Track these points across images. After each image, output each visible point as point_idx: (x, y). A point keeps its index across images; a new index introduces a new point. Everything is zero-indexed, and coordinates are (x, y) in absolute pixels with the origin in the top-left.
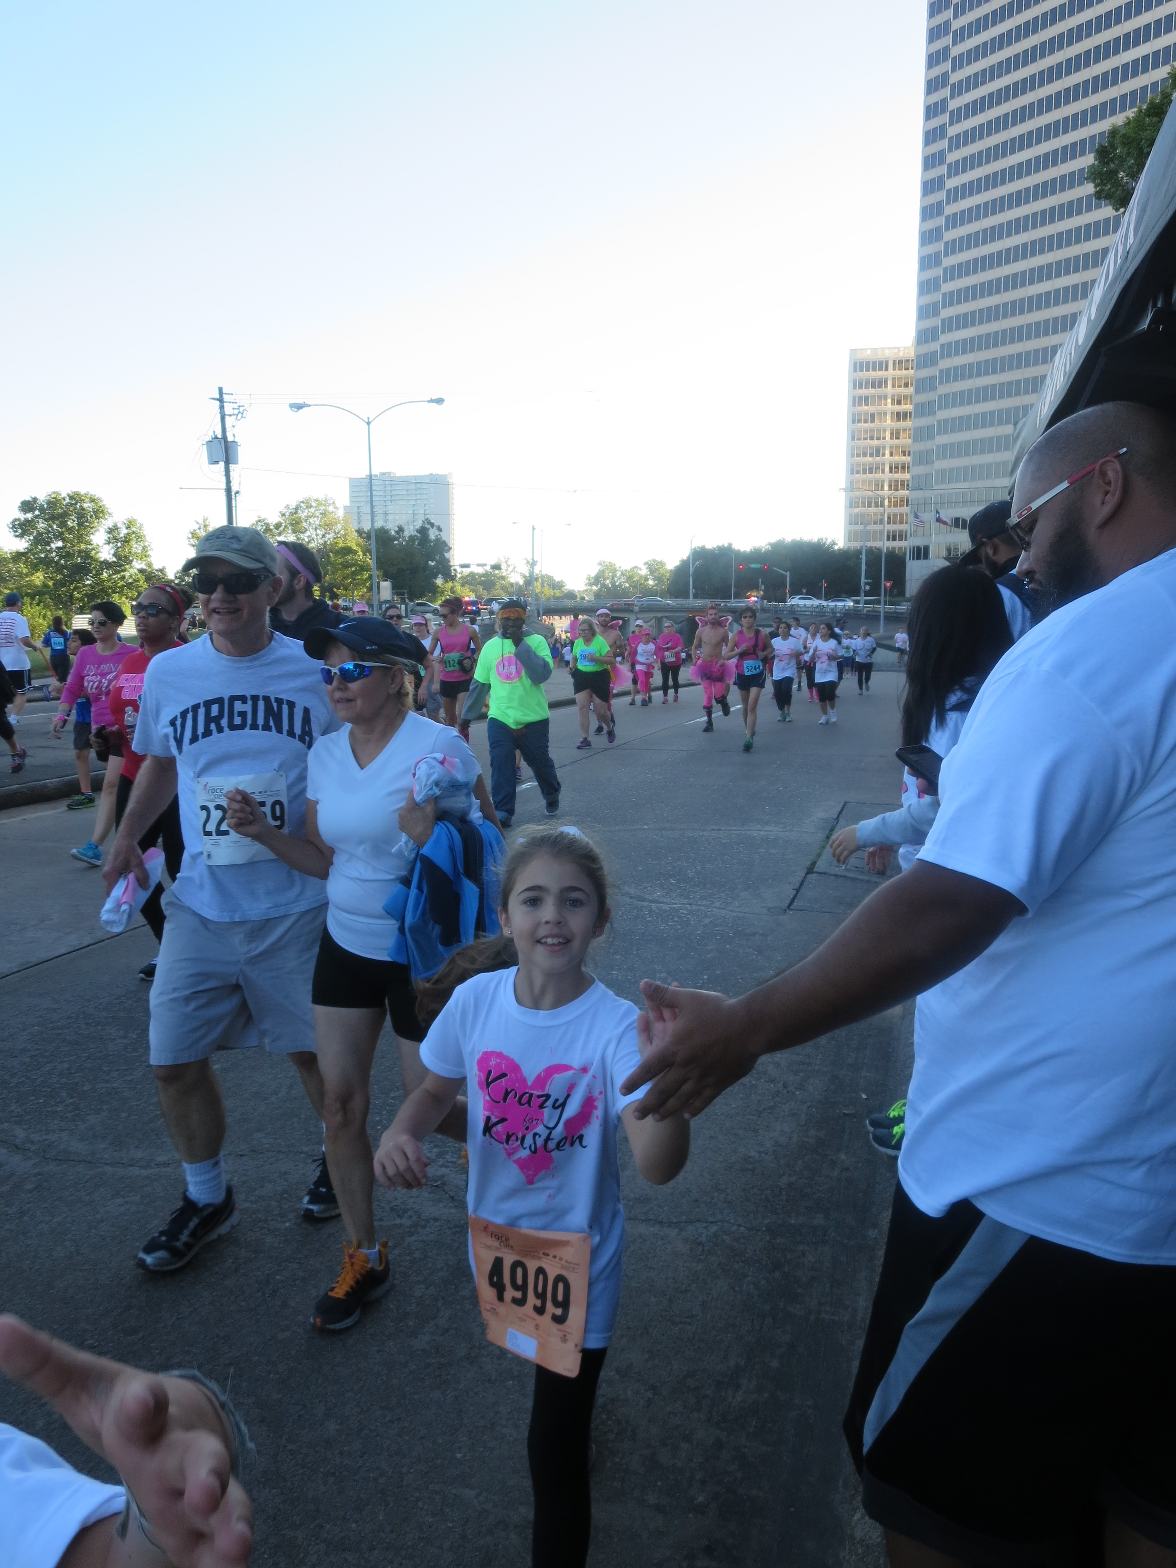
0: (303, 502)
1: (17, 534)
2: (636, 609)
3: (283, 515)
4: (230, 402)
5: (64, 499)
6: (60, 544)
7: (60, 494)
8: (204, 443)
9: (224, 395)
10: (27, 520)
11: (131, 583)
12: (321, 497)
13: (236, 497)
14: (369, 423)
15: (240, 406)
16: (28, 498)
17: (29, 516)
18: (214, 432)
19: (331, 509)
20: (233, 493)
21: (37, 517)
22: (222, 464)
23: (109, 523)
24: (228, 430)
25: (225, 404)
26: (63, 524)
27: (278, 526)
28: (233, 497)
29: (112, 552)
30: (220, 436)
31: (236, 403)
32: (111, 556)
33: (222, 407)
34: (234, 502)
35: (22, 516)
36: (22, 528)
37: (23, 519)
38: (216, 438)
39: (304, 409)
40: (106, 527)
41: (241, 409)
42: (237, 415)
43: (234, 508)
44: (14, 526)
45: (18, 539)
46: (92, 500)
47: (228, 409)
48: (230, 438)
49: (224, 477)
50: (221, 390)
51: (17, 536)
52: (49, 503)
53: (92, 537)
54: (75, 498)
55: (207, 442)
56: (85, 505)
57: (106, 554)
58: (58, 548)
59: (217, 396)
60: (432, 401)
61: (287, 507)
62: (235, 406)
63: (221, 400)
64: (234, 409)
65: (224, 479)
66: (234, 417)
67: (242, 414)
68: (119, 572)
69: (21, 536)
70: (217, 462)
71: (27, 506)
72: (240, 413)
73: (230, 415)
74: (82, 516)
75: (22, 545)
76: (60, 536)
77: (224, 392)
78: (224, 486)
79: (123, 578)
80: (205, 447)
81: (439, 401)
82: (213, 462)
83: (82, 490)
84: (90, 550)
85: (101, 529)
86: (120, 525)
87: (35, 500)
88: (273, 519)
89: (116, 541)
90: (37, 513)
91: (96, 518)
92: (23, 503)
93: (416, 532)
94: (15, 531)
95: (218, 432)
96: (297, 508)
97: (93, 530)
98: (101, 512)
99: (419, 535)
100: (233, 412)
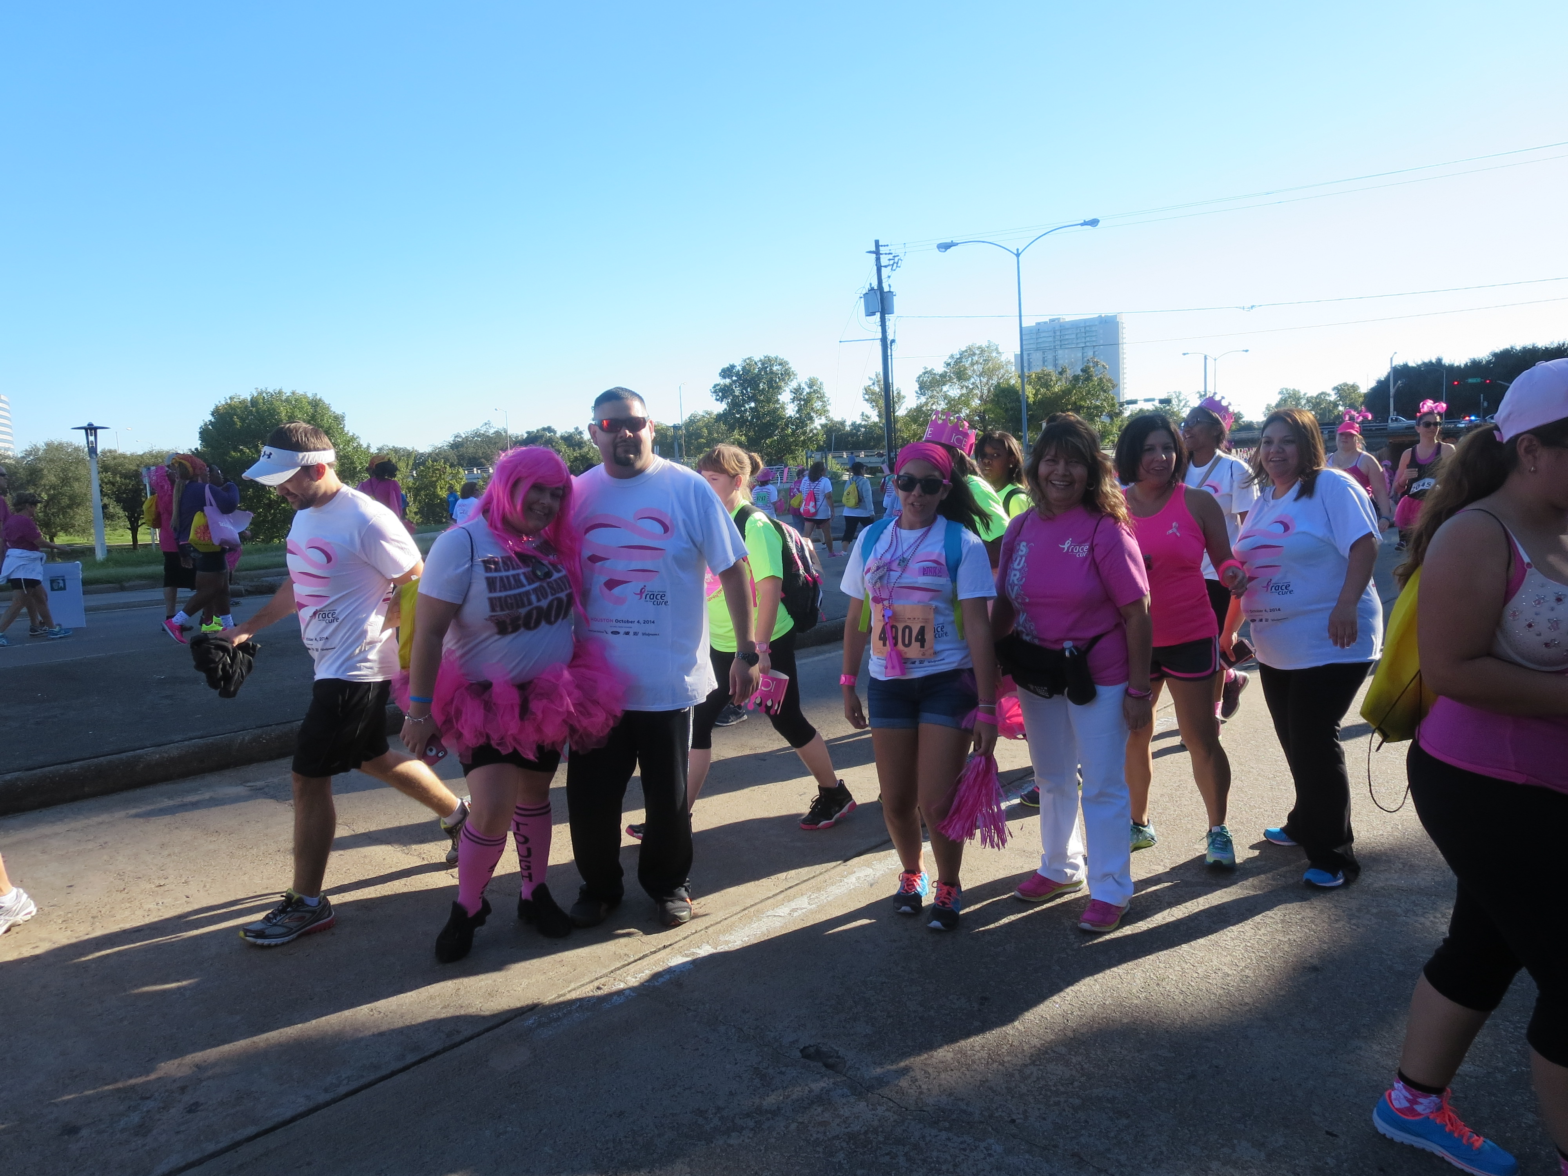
0: (966, 351)
1: (718, 397)
3: (948, 364)
4: (886, 254)
5: (757, 364)
6: (753, 405)
7: (753, 360)
8: (862, 296)
9: (880, 248)
10: (726, 385)
11: (812, 437)
12: (984, 344)
13: (891, 346)
14: (1018, 255)
15: (894, 257)
16: (726, 365)
17: (728, 381)
18: (871, 284)
20: (889, 343)
21: (734, 382)
22: (878, 315)
23: (794, 384)
24: (884, 281)
25: (881, 256)
26: (756, 387)
27: (943, 376)
28: (889, 346)
29: (797, 409)
30: (876, 288)
31: (891, 254)
32: (795, 413)
33: (878, 259)
34: (889, 351)
35: (722, 382)
36: (722, 392)
37: (722, 384)
38: (872, 289)
39: (953, 248)
40: (791, 387)
41: (896, 259)
42: (893, 265)
43: (889, 357)
44: (715, 392)
45: (719, 402)
46: (781, 364)
47: (884, 260)
48: (886, 289)
50: (877, 242)
51: (717, 400)
52: (744, 368)
53: (779, 397)
54: (767, 362)
55: (864, 295)
56: (775, 368)
57: (791, 411)
58: (750, 408)
59: (874, 249)
60: (1085, 223)
61: (952, 357)
62: (891, 257)
63: (877, 253)
64: (889, 260)
65: (880, 329)
66: (890, 268)
67: (897, 263)
68: (802, 428)
69: (722, 399)
70: (873, 314)
71: (727, 372)
72: (895, 263)
73: (886, 267)
74: (771, 378)
75: (720, 407)
76: (753, 398)
78: (880, 336)
79: (804, 433)
80: (862, 299)
81: (1094, 223)
82: (870, 313)
83: (773, 355)
84: (778, 409)
85: (787, 390)
86: (803, 385)
87: (733, 367)
88: (939, 369)
89: (800, 400)
90: (734, 378)
91: (783, 380)
92: (723, 371)
93: (1079, 372)
94: (717, 395)
95: (875, 283)
96: (961, 358)
97: (780, 390)
98: (787, 373)
99: (1083, 375)
100: (888, 263)
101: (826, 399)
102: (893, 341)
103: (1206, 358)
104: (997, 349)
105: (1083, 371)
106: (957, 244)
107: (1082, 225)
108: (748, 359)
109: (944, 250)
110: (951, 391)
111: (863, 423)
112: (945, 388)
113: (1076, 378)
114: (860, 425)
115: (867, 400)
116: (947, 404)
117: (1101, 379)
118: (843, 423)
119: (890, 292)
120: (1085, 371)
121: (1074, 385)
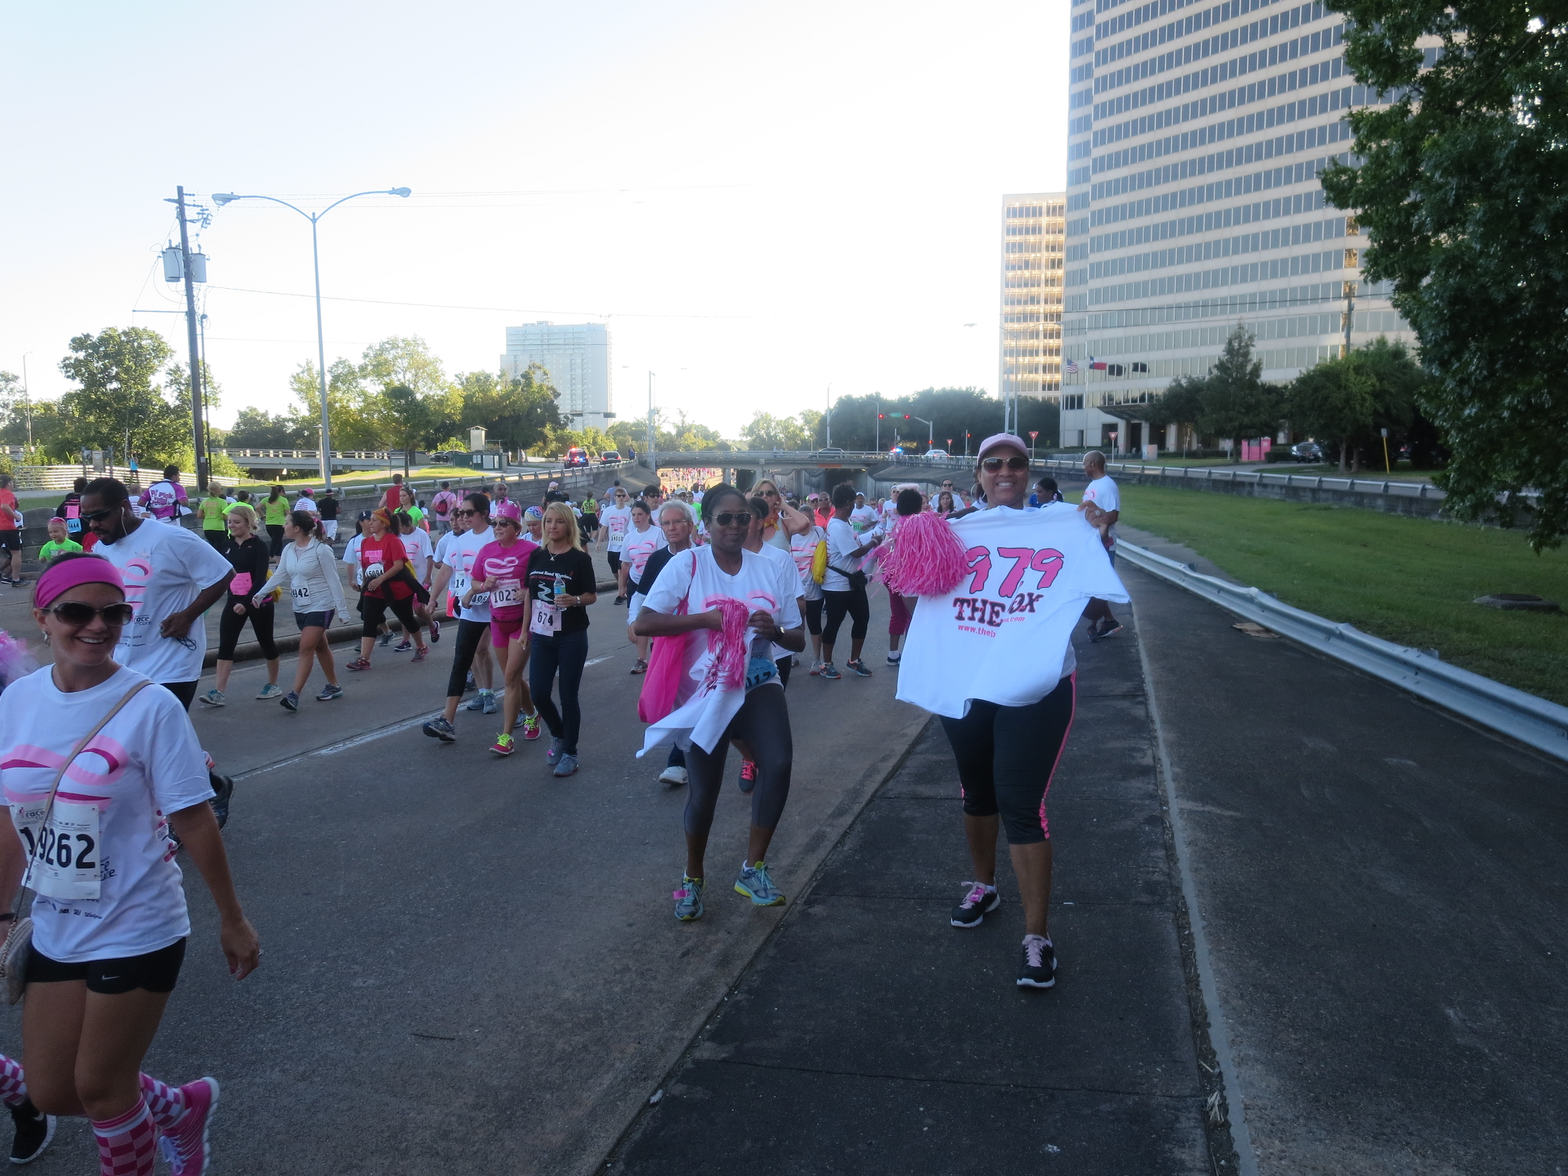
0: (388, 343)
1: (70, 374)
2: (763, 461)
3: (366, 356)
4: (193, 205)
5: (119, 335)
6: (115, 385)
7: (116, 331)
9: (185, 197)
10: (78, 359)
12: (410, 337)
13: (202, 322)
14: (314, 221)
15: (202, 210)
16: (79, 335)
17: (81, 355)
18: (170, 241)
19: (420, 349)
20: (198, 318)
21: (89, 355)
22: (183, 280)
23: (170, 364)
24: (190, 239)
25: (186, 207)
26: (120, 364)
27: (363, 368)
28: (198, 322)
29: (176, 394)
30: (177, 246)
31: (196, 206)
32: (174, 399)
33: (181, 211)
34: (199, 328)
35: (74, 355)
36: (73, 368)
37: (74, 357)
38: (173, 248)
39: (233, 201)
40: (166, 368)
41: (205, 214)
42: (202, 221)
43: (199, 336)
44: (66, 366)
45: (70, 380)
46: (151, 338)
47: (190, 213)
49: (185, 298)
50: (180, 189)
51: (68, 377)
52: (101, 339)
53: (151, 378)
54: (133, 334)
55: (162, 253)
56: (143, 343)
57: (170, 397)
58: (113, 390)
59: (176, 197)
60: (393, 192)
61: (370, 348)
62: (198, 210)
63: (180, 202)
64: (199, 214)
65: (185, 299)
66: (199, 224)
67: (205, 219)
69: (73, 378)
70: (176, 279)
71: (79, 343)
72: (203, 218)
73: (192, 221)
74: (138, 354)
75: (77, 385)
76: (116, 378)
77: (185, 192)
78: (186, 309)
80: (161, 260)
81: (405, 192)
82: (172, 278)
83: (140, 326)
84: (149, 393)
85: (162, 370)
86: (181, 366)
87: (87, 336)
88: (356, 361)
89: (178, 383)
90: (90, 351)
91: (157, 357)
92: (74, 340)
93: (519, 378)
94: (67, 372)
95: (177, 241)
96: (382, 350)
97: (152, 370)
98: (161, 350)
99: (522, 381)
100: (196, 217)
101: (215, 385)
102: (204, 317)
104: (423, 343)
105: (523, 376)
106: (239, 197)
107: (390, 193)
108: (109, 329)
109: (221, 202)
110: (373, 387)
111: (291, 416)
112: (363, 383)
113: (515, 383)
114: (285, 420)
115: (295, 390)
116: (363, 401)
117: (541, 386)
118: (264, 415)
119: (200, 254)
120: (526, 376)
121: (513, 391)
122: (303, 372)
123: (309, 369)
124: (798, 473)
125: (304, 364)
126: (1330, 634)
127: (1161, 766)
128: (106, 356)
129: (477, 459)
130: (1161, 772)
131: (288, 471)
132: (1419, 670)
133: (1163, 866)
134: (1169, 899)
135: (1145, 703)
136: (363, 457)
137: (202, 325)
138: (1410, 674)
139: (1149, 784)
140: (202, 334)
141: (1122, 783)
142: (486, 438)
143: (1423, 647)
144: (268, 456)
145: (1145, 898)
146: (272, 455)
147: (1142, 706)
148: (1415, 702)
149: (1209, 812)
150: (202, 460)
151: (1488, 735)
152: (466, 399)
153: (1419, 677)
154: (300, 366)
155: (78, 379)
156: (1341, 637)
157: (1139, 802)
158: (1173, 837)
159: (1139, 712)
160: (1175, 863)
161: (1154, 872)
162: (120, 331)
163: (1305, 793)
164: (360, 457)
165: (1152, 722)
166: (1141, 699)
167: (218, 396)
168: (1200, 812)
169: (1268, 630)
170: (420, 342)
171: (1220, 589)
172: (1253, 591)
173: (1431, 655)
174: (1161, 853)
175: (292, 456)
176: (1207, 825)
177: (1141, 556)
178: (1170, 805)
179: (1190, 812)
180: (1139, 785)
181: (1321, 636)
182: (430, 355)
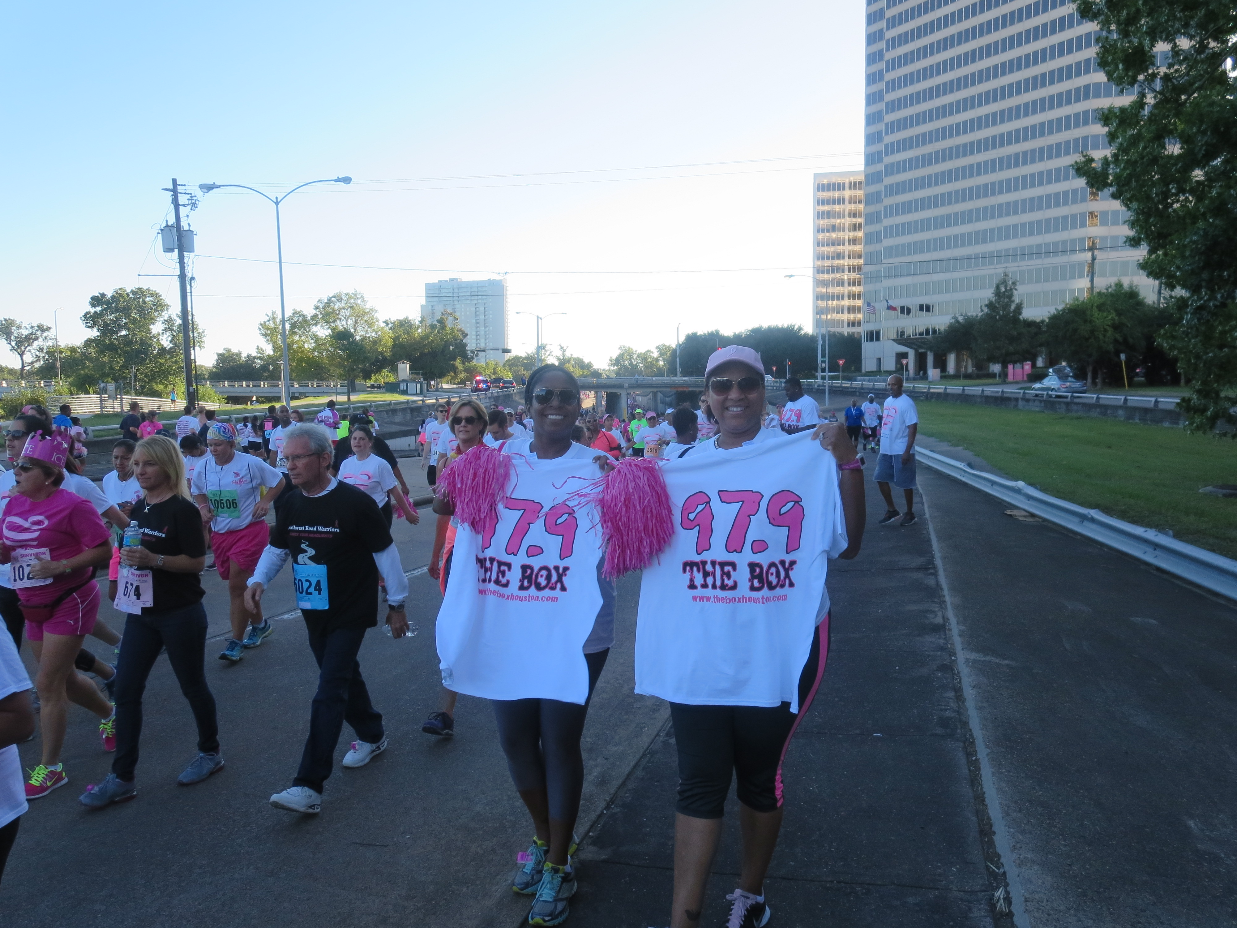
0: (334, 297)
1: (90, 324)
3: (317, 308)
4: (185, 193)
5: (128, 294)
6: (124, 333)
7: (125, 291)
8: (158, 230)
9: (178, 187)
10: (95, 313)
12: (351, 291)
13: (191, 283)
14: (277, 203)
15: (192, 197)
16: (97, 294)
17: (99, 309)
18: (167, 221)
19: (359, 301)
20: (188, 279)
21: (104, 309)
22: (176, 251)
23: (165, 315)
24: (182, 220)
25: (179, 195)
26: (128, 316)
27: (314, 317)
28: (188, 283)
29: (170, 339)
30: (172, 225)
31: (188, 194)
32: (169, 342)
33: (175, 198)
34: (188, 287)
35: (92, 310)
36: (91, 319)
38: (169, 226)
39: (215, 189)
40: (163, 319)
41: (194, 200)
42: (191, 205)
43: (189, 294)
44: (85, 319)
45: (90, 330)
46: (152, 295)
47: (182, 199)
48: (185, 227)
49: (178, 265)
50: (174, 181)
51: (89, 327)
52: (113, 297)
53: (152, 327)
54: (139, 293)
55: (161, 230)
56: (147, 299)
57: (166, 342)
58: (123, 336)
59: (171, 187)
60: (338, 180)
61: (320, 301)
62: (188, 196)
63: (175, 191)
64: (189, 200)
66: (189, 207)
67: (195, 203)
69: (92, 327)
70: (171, 250)
71: (96, 301)
72: (192, 203)
73: (184, 205)
74: (142, 309)
75: (94, 333)
76: (126, 327)
78: (178, 272)
80: (160, 235)
81: (347, 180)
82: (168, 250)
83: (145, 287)
84: (150, 338)
85: (160, 319)
86: (174, 317)
87: (103, 295)
88: (309, 312)
89: (171, 330)
90: (105, 306)
91: (156, 310)
92: (93, 298)
93: (435, 323)
94: (87, 323)
95: (172, 220)
96: (329, 302)
97: (153, 321)
98: (160, 305)
99: (438, 325)
100: (187, 202)
101: (201, 331)
102: (192, 278)
103: (538, 317)
104: (362, 297)
105: (438, 321)
106: (219, 186)
107: (336, 181)
108: (120, 289)
109: (206, 191)
111: (259, 355)
112: (314, 329)
113: (433, 327)
114: (255, 358)
115: (263, 335)
116: (315, 342)
117: (453, 329)
118: (239, 354)
119: (189, 230)
120: (441, 321)
121: (431, 333)
122: (269, 321)
123: (274, 318)
124: (655, 394)
125: (270, 314)
126: (1083, 518)
127: (950, 624)
128: (117, 310)
129: (403, 387)
130: (950, 630)
131: (257, 397)
132: (1156, 546)
133: (953, 705)
134: (959, 731)
135: (935, 574)
136: (315, 386)
137: (191, 287)
138: (1149, 550)
139: (939, 639)
140: (191, 292)
141: (918, 638)
142: (410, 370)
143: (1160, 528)
144: (242, 386)
145: (939, 731)
146: (244, 385)
147: (933, 577)
148: (1155, 572)
149: (990, 662)
150: (191, 389)
151: (1214, 599)
152: (395, 340)
153: (1158, 552)
154: (268, 316)
155: (95, 329)
156: (1093, 520)
157: (932, 653)
158: (960, 682)
159: (931, 581)
160: (963, 703)
161: (946, 710)
162: (128, 291)
163: (1068, 646)
164: (312, 386)
165: (942, 589)
166: (932, 571)
167: (203, 340)
168: (983, 661)
169: (1033, 515)
170: (359, 296)
171: (993, 483)
172: (1021, 484)
173: (1166, 534)
174: (952, 694)
175: (260, 386)
176: (988, 672)
177: (929, 457)
178: (957, 656)
179: (974, 661)
180: (933, 640)
181: (1077, 520)
182: (368, 306)
